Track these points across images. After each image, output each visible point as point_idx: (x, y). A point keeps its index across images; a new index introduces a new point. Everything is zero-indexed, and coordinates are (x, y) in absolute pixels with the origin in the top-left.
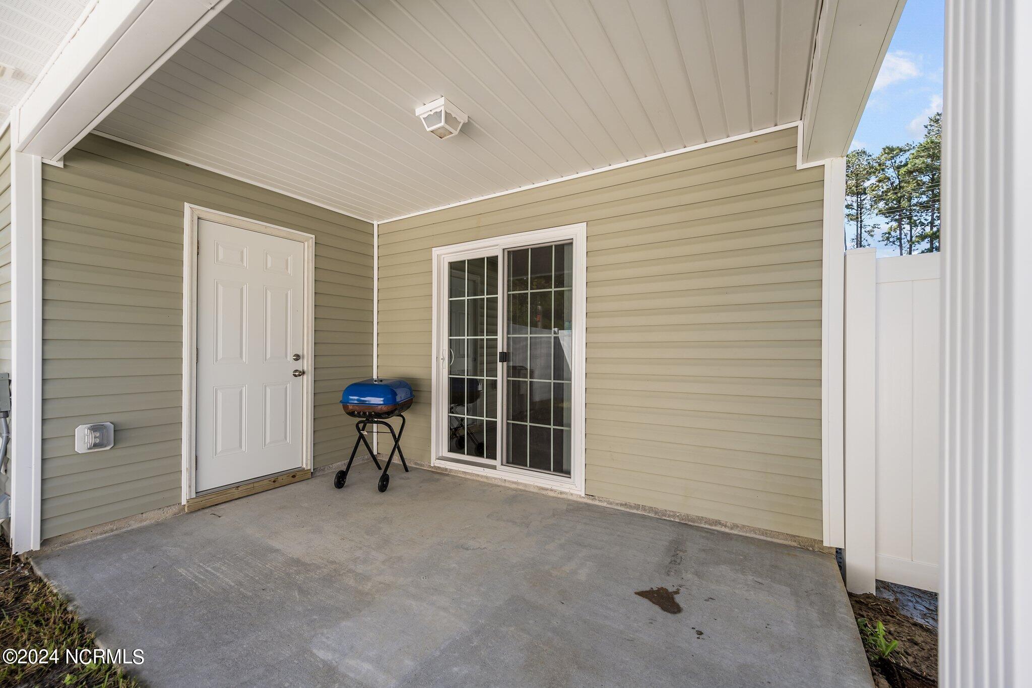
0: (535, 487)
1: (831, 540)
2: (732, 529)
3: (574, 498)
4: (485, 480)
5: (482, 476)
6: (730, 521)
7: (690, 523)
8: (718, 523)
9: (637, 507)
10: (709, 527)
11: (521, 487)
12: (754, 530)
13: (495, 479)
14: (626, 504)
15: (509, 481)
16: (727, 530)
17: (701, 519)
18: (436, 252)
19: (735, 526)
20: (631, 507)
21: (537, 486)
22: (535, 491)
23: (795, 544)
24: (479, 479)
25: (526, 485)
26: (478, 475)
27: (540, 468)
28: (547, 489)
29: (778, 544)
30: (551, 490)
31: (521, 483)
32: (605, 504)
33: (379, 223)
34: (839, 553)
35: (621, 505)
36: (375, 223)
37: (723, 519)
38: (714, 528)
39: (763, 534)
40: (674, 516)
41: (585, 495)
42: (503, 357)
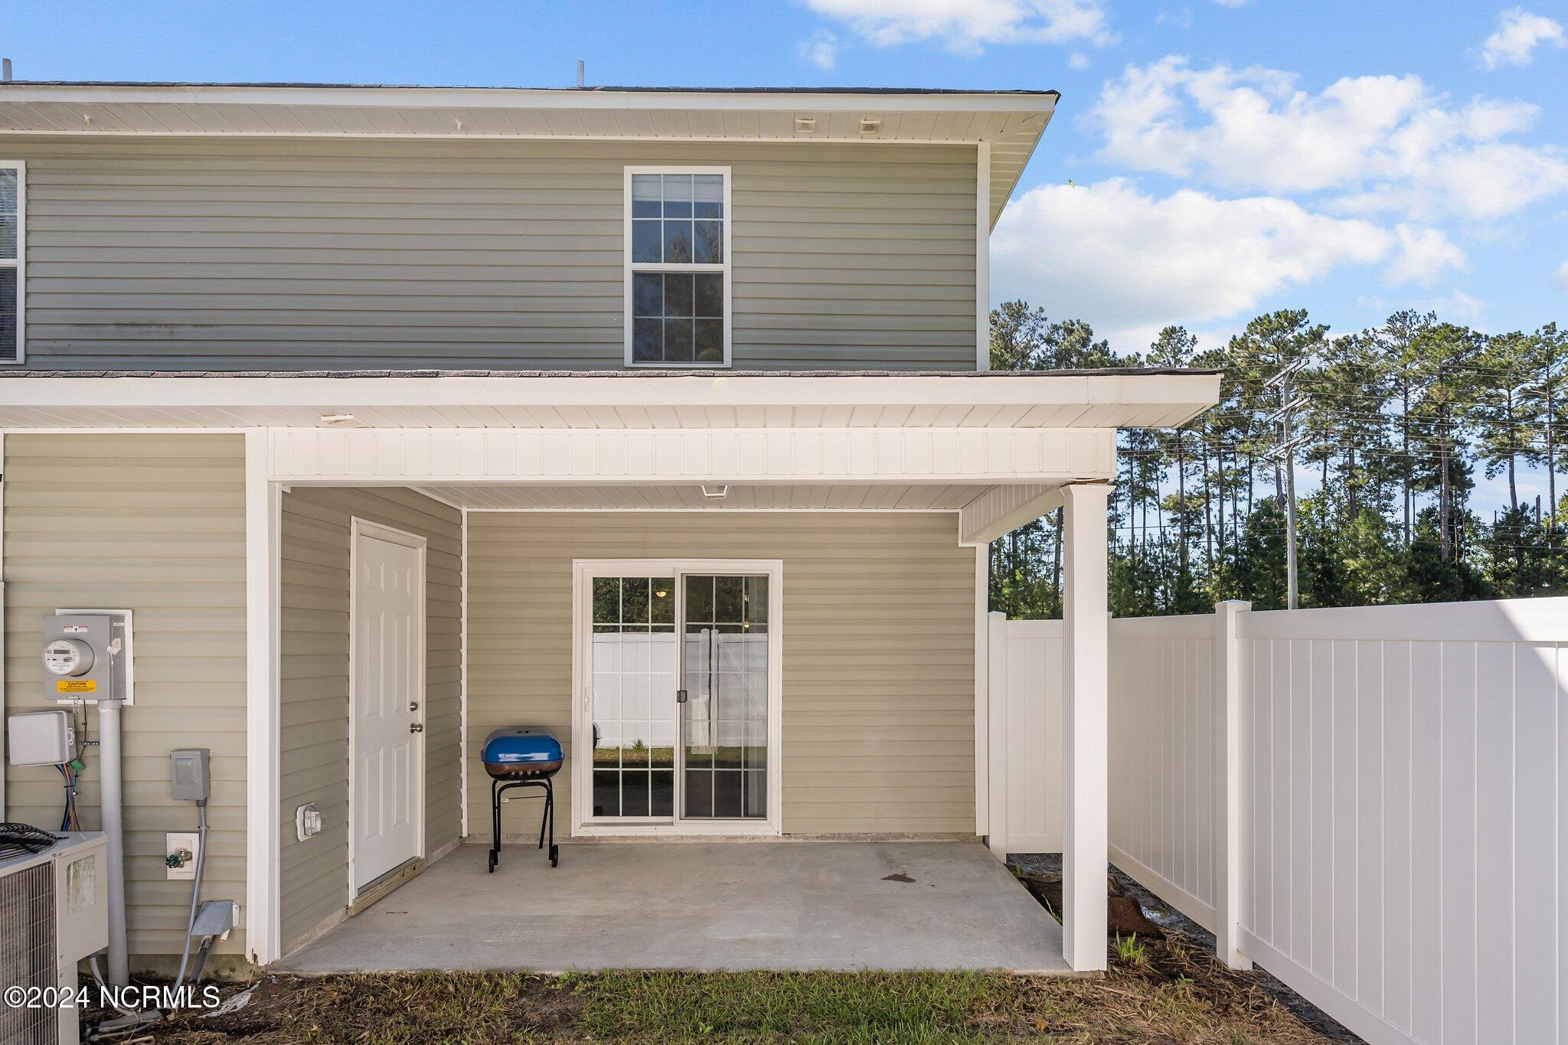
0: (721, 837)
1: (980, 832)
2: (913, 838)
3: (769, 840)
4: (654, 842)
5: (649, 838)
8: (902, 835)
9: (833, 836)
10: (896, 841)
11: (703, 841)
12: (929, 835)
13: (668, 837)
14: (822, 836)
15: (688, 837)
16: (909, 840)
17: (889, 835)
18: (578, 565)
19: (915, 835)
20: (827, 838)
21: (724, 836)
22: (723, 841)
23: (957, 840)
24: (646, 841)
25: (709, 837)
26: (643, 837)
27: (731, 816)
28: (736, 837)
30: (742, 837)
31: (704, 836)
32: (801, 840)
33: (470, 510)
34: (985, 840)
35: (817, 837)
36: (464, 510)
37: (905, 831)
38: (899, 841)
39: (935, 838)
41: (780, 835)
42: (683, 696)
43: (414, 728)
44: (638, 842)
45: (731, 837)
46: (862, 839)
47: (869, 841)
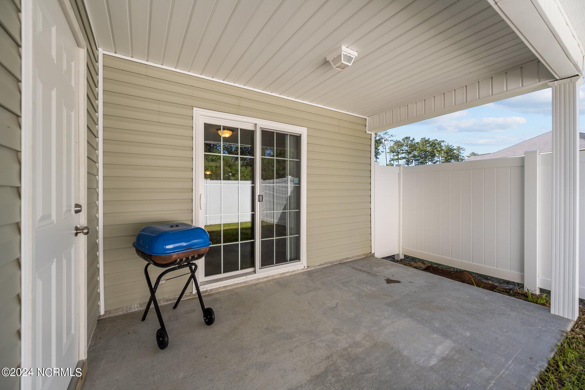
0: (278, 275)
3: (299, 272)
4: (244, 285)
5: (241, 283)
6: (350, 256)
7: (341, 262)
8: (348, 258)
9: (325, 264)
11: (270, 279)
13: (251, 281)
14: (321, 265)
15: (262, 278)
18: (197, 111)
20: (322, 265)
25: (273, 276)
26: (238, 284)
28: (286, 273)
29: (362, 258)
31: (270, 276)
32: (313, 268)
33: (105, 52)
35: (319, 265)
36: (100, 51)
38: (347, 261)
40: (336, 262)
41: (306, 267)
42: (261, 198)
43: (78, 231)
44: (234, 287)
45: (283, 274)
46: (335, 263)
47: (337, 263)
